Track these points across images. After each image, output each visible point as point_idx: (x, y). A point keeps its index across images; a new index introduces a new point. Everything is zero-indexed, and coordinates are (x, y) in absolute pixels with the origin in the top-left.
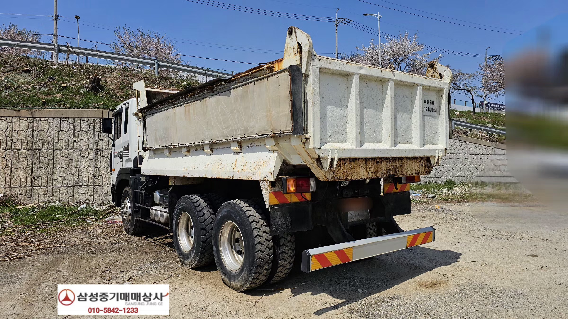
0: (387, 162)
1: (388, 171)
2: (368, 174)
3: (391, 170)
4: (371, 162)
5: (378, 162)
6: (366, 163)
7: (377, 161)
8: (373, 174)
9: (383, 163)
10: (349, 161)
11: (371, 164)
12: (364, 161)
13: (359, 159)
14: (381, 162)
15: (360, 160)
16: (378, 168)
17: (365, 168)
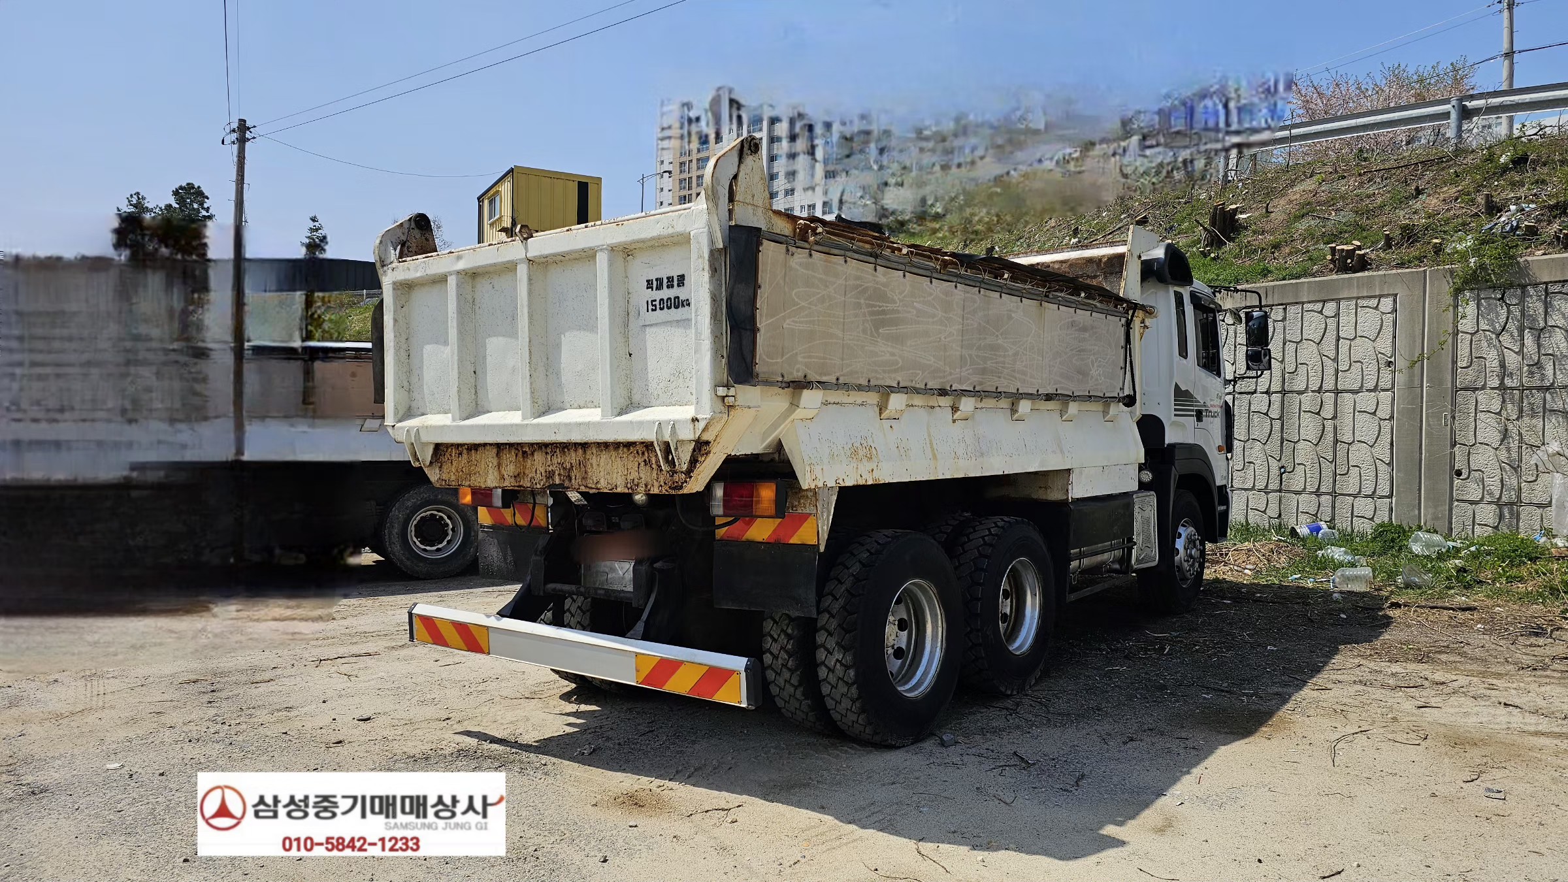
0: (547, 453)
1: (550, 475)
2: (503, 478)
3: (557, 473)
4: (510, 453)
5: (526, 452)
6: (498, 455)
7: (523, 450)
8: (513, 480)
9: (536, 454)
10: (467, 449)
11: (509, 457)
12: (495, 451)
13: (485, 445)
14: (533, 454)
15: (488, 447)
16: (525, 467)
17: (495, 464)
